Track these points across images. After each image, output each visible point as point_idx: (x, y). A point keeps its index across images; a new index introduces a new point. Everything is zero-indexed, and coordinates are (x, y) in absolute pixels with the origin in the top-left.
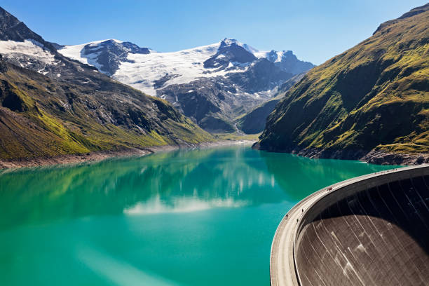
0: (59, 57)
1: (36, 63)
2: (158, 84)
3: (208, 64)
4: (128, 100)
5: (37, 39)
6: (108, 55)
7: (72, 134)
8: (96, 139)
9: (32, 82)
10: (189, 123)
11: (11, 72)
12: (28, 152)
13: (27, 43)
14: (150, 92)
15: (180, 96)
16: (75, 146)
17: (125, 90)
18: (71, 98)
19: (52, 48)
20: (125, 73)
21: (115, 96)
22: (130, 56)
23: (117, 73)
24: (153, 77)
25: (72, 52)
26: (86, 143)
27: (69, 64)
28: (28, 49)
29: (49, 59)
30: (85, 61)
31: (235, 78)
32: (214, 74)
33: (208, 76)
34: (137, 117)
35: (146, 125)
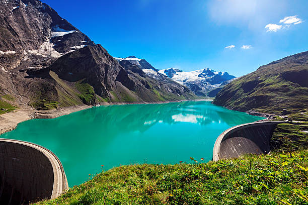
0: (158, 73)
1: (153, 75)
2: (184, 81)
3: (199, 76)
4: (175, 86)
5: (153, 69)
6: (171, 72)
7: (161, 96)
8: (167, 97)
9: (152, 81)
10: (192, 93)
11: (147, 78)
12: (150, 100)
13: (151, 69)
14: (182, 83)
15: (190, 85)
16: (162, 99)
17: (175, 83)
18: (161, 85)
19: (156, 70)
20: (175, 78)
21: (172, 85)
22: (177, 73)
23: (173, 77)
24: (183, 79)
25: (162, 72)
26: (164, 98)
27: (161, 75)
28: (151, 71)
29: (156, 74)
30: (165, 74)
31: (208, 80)
32: (201, 79)
33: (199, 79)
34: (178, 91)
35: (180, 93)
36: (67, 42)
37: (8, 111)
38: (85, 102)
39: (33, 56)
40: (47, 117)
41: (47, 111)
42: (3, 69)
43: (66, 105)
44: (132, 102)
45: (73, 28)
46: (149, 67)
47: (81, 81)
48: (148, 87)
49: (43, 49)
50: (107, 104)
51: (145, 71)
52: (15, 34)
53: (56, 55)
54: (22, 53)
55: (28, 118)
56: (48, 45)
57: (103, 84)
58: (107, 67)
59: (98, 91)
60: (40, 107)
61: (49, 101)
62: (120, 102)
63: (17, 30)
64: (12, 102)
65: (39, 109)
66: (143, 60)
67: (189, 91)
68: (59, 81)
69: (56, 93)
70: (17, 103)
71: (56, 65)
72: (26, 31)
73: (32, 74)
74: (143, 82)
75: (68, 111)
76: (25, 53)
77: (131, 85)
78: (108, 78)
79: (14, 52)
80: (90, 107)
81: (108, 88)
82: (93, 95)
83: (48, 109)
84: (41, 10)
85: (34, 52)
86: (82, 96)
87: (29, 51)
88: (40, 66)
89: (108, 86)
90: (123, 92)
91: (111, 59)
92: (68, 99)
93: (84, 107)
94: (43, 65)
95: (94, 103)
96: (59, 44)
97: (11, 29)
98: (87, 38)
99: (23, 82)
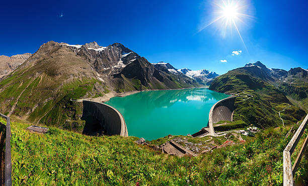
1: (174, 72)
3: (201, 73)
6: (185, 71)
7: (179, 84)
8: (183, 86)
9: (173, 76)
10: (198, 83)
11: (171, 74)
12: (173, 87)
14: (191, 77)
15: (196, 79)
17: (187, 77)
18: (179, 78)
19: (176, 70)
20: (188, 74)
22: (188, 71)
23: (186, 74)
24: (192, 75)
25: (179, 70)
26: (181, 86)
27: (179, 72)
28: (173, 70)
29: (176, 72)
30: (181, 72)
33: (201, 75)
34: (189, 82)
35: (191, 83)
36: (128, 59)
38: (137, 89)
39: (116, 68)
40: (121, 96)
42: (106, 75)
43: (128, 91)
44: (162, 89)
45: (131, 51)
46: (172, 68)
47: (134, 78)
48: (171, 79)
49: (119, 64)
50: (148, 90)
51: (169, 70)
52: (110, 60)
53: (124, 66)
54: (111, 68)
55: (113, 96)
56: (121, 62)
57: (145, 79)
58: (147, 69)
59: (143, 83)
60: (118, 91)
61: (121, 88)
62: (155, 89)
63: (110, 58)
66: (168, 64)
67: (195, 82)
68: (125, 78)
69: (124, 84)
70: (110, 89)
71: (124, 71)
72: (113, 58)
73: (115, 76)
74: (168, 77)
75: (128, 94)
76: (113, 68)
77: (161, 79)
78: (148, 75)
79: (109, 68)
80: (139, 92)
81: (148, 81)
82: (141, 85)
83: (120, 92)
84: (118, 47)
85: (116, 66)
86: (135, 86)
87: (114, 66)
89: (148, 79)
90: (157, 83)
91: (150, 64)
92: (128, 87)
93: (136, 92)
94: (119, 72)
95: (141, 89)
96: (125, 60)
97: (108, 59)
98: (137, 55)
99: (112, 80)
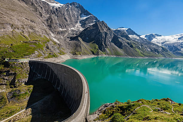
0: (140, 38)
1: (135, 39)
2: (162, 43)
3: (179, 39)
4: (155, 47)
5: (136, 34)
6: (151, 37)
7: (141, 53)
8: (146, 54)
9: (135, 43)
10: (170, 53)
11: (131, 41)
12: (133, 55)
13: (134, 35)
14: (160, 45)
15: (168, 46)
16: (142, 55)
17: (154, 44)
18: (142, 46)
19: (139, 36)
20: (154, 40)
21: (151, 46)
22: (156, 37)
23: (152, 41)
24: (162, 41)
25: (143, 36)
26: (144, 55)
27: (142, 39)
28: (135, 36)
29: (138, 38)
30: (146, 38)
33: (179, 41)
34: (156, 50)
35: (158, 52)
36: (87, 22)
37: (63, 54)
38: (93, 54)
39: (73, 31)
40: (77, 59)
41: (77, 56)
42: (62, 37)
43: (85, 54)
44: (120, 56)
45: (90, 14)
46: (133, 33)
47: (92, 42)
48: (132, 46)
49: (76, 26)
50: (104, 56)
51: (130, 36)
52: (67, 21)
53: (82, 29)
54: (68, 29)
55: (69, 58)
56: (78, 25)
57: (103, 44)
58: (106, 34)
59: (100, 48)
60: (74, 54)
61: (78, 51)
62: (112, 55)
63: (67, 19)
64: (64, 51)
65: (73, 55)
66: (130, 29)
68: (82, 42)
69: (81, 48)
70: (66, 52)
71: (82, 35)
72: (70, 19)
73: (72, 39)
74: (128, 43)
75: (85, 57)
76: (70, 29)
77: (120, 45)
78: (107, 41)
79: (66, 29)
80: (96, 56)
81: (106, 47)
82: (98, 50)
83: (77, 55)
84: (77, 7)
85: (73, 28)
86: (92, 50)
87: (71, 28)
88: (75, 35)
89: (106, 45)
90: (114, 49)
91: (109, 29)
92: (86, 51)
93: (93, 56)
94: (76, 34)
95: (98, 54)
96: (83, 23)
97: (65, 19)
98: (96, 19)
99: (68, 42)
